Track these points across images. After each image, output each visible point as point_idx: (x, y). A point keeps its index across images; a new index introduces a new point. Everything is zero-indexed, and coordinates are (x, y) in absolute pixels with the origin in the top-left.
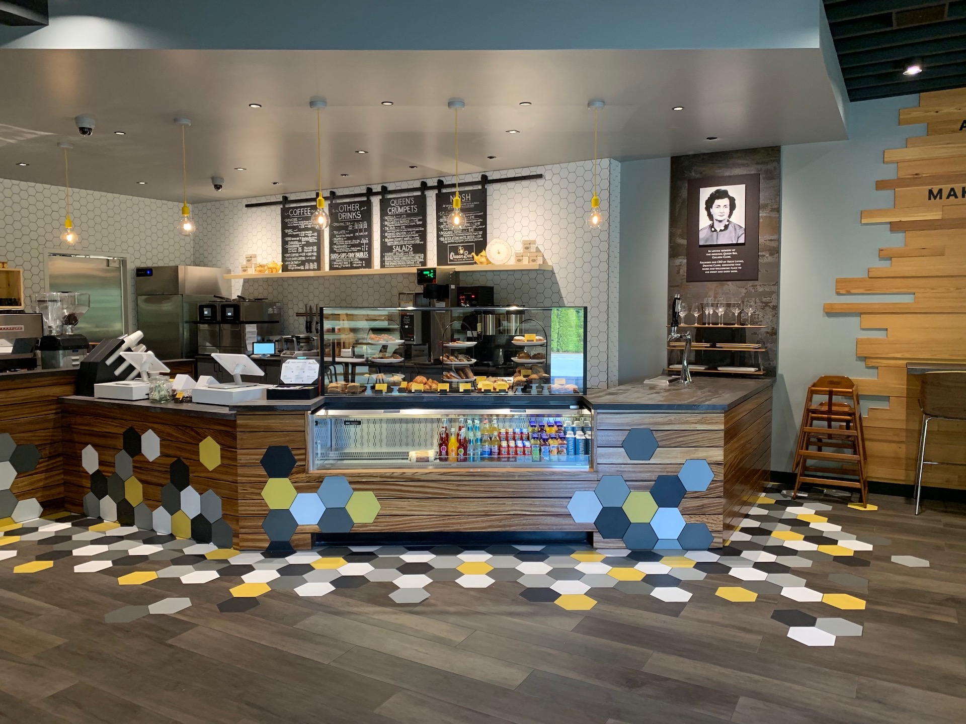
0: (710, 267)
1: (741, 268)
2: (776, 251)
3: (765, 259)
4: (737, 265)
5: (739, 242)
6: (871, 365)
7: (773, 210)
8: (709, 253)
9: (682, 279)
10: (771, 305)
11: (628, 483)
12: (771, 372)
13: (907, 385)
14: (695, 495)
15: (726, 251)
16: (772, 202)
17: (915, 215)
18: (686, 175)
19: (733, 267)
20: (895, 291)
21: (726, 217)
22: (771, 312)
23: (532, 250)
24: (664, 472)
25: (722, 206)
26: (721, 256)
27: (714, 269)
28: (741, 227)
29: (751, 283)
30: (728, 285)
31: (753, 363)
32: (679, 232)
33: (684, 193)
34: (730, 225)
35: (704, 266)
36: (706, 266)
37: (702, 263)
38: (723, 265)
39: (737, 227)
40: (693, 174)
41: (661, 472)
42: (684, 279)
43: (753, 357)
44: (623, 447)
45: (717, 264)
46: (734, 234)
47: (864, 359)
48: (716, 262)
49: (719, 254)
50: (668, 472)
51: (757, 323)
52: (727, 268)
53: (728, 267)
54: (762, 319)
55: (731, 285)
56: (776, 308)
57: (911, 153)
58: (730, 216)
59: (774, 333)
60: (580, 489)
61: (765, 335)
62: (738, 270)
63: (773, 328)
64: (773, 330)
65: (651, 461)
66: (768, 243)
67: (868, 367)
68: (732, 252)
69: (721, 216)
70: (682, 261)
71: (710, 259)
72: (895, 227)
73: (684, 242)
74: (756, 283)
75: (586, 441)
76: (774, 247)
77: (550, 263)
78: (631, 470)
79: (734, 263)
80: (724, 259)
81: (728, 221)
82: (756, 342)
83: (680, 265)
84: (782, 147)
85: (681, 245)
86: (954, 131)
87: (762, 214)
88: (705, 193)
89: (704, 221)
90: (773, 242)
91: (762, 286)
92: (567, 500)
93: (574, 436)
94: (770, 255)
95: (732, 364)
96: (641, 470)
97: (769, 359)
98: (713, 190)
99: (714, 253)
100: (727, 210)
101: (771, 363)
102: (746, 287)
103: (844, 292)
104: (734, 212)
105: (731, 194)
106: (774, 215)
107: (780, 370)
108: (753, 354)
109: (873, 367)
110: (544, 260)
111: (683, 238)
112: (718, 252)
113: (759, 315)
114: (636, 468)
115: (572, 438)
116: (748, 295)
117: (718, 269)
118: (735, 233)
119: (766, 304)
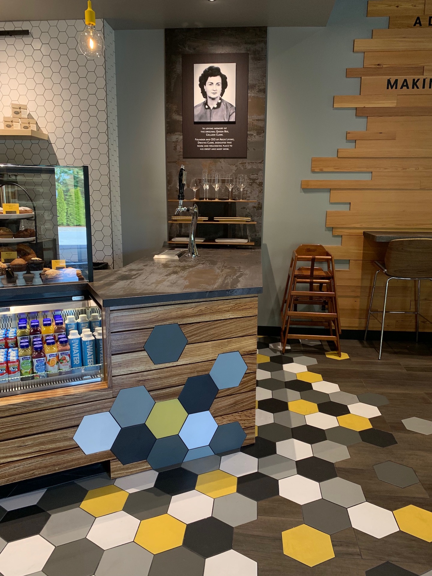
0: (204, 144)
1: (231, 146)
2: (262, 131)
3: (253, 138)
4: (229, 143)
5: (230, 120)
6: (337, 234)
7: (260, 91)
8: (203, 130)
9: (179, 155)
10: (258, 181)
11: (152, 393)
12: (257, 243)
13: (363, 251)
14: (228, 392)
15: (218, 129)
16: (259, 83)
17: (376, 102)
18: (180, 50)
19: (225, 145)
20: (357, 170)
21: (218, 95)
22: (257, 188)
23: (23, 116)
24: (194, 372)
25: (215, 84)
26: (214, 133)
27: (208, 146)
28: (232, 106)
29: (240, 161)
30: (221, 162)
31: (242, 234)
32: (175, 108)
33: (179, 68)
34: (222, 103)
35: (199, 143)
36: (200, 143)
37: (197, 140)
38: (216, 143)
39: (228, 105)
40: (187, 49)
41: (191, 373)
42: (181, 155)
43: (242, 229)
44: (144, 350)
45: (210, 141)
46: (225, 112)
47: (332, 229)
48: (209, 140)
49: (212, 132)
50: (198, 372)
51: (246, 199)
52: (220, 146)
53: (220, 144)
54: (250, 195)
55: (223, 163)
56: (261, 184)
57: (375, 44)
58: (222, 94)
59: (260, 207)
60: (90, 412)
61: (253, 209)
62: (229, 148)
63: (259, 203)
64: (259, 204)
65: (180, 362)
66: (255, 123)
67: (334, 236)
68: (224, 130)
69: (214, 94)
70: (178, 137)
71: (204, 136)
72: (360, 112)
73: (179, 118)
74: (244, 160)
75: (96, 342)
76: (260, 127)
77: (45, 132)
78: (156, 376)
79: (226, 141)
80: (216, 137)
81: (220, 99)
82: (245, 215)
83: (177, 141)
84: (268, 28)
85: (177, 122)
86: (409, 27)
87: (251, 94)
88: (200, 69)
89: (198, 99)
90: (260, 122)
91: (250, 164)
92: (73, 430)
93: (79, 336)
94: (257, 135)
95: (225, 237)
96: (168, 374)
97: (255, 231)
98: (206, 66)
99: (207, 130)
100: (220, 88)
101: (257, 234)
102: (236, 165)
103: (318, 171)
104: (226, 90)
105: (223, 72)
106: (261, 95)
107: (264, 241)
108: (242, 226)
109: (338, 236)
110: (38, 128)
111: (179, 114)
112: (212, 130)
113: (247, 191)
114: (162, 373)
115: (77, 339)
116: (238, 171)
117: (212, 146)
118: (227, 111)
119: (254, 180)
